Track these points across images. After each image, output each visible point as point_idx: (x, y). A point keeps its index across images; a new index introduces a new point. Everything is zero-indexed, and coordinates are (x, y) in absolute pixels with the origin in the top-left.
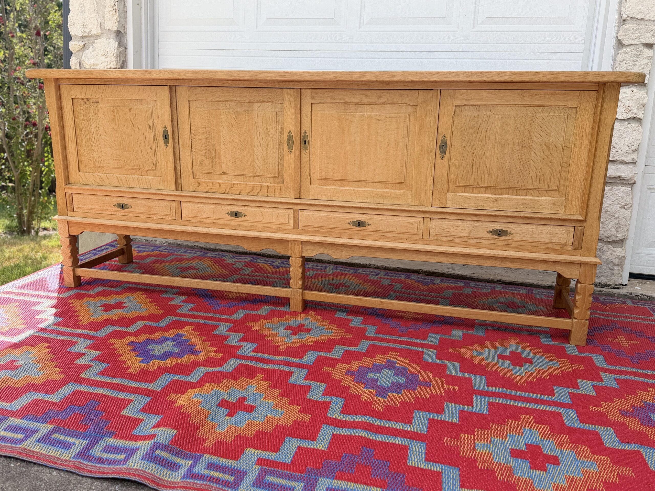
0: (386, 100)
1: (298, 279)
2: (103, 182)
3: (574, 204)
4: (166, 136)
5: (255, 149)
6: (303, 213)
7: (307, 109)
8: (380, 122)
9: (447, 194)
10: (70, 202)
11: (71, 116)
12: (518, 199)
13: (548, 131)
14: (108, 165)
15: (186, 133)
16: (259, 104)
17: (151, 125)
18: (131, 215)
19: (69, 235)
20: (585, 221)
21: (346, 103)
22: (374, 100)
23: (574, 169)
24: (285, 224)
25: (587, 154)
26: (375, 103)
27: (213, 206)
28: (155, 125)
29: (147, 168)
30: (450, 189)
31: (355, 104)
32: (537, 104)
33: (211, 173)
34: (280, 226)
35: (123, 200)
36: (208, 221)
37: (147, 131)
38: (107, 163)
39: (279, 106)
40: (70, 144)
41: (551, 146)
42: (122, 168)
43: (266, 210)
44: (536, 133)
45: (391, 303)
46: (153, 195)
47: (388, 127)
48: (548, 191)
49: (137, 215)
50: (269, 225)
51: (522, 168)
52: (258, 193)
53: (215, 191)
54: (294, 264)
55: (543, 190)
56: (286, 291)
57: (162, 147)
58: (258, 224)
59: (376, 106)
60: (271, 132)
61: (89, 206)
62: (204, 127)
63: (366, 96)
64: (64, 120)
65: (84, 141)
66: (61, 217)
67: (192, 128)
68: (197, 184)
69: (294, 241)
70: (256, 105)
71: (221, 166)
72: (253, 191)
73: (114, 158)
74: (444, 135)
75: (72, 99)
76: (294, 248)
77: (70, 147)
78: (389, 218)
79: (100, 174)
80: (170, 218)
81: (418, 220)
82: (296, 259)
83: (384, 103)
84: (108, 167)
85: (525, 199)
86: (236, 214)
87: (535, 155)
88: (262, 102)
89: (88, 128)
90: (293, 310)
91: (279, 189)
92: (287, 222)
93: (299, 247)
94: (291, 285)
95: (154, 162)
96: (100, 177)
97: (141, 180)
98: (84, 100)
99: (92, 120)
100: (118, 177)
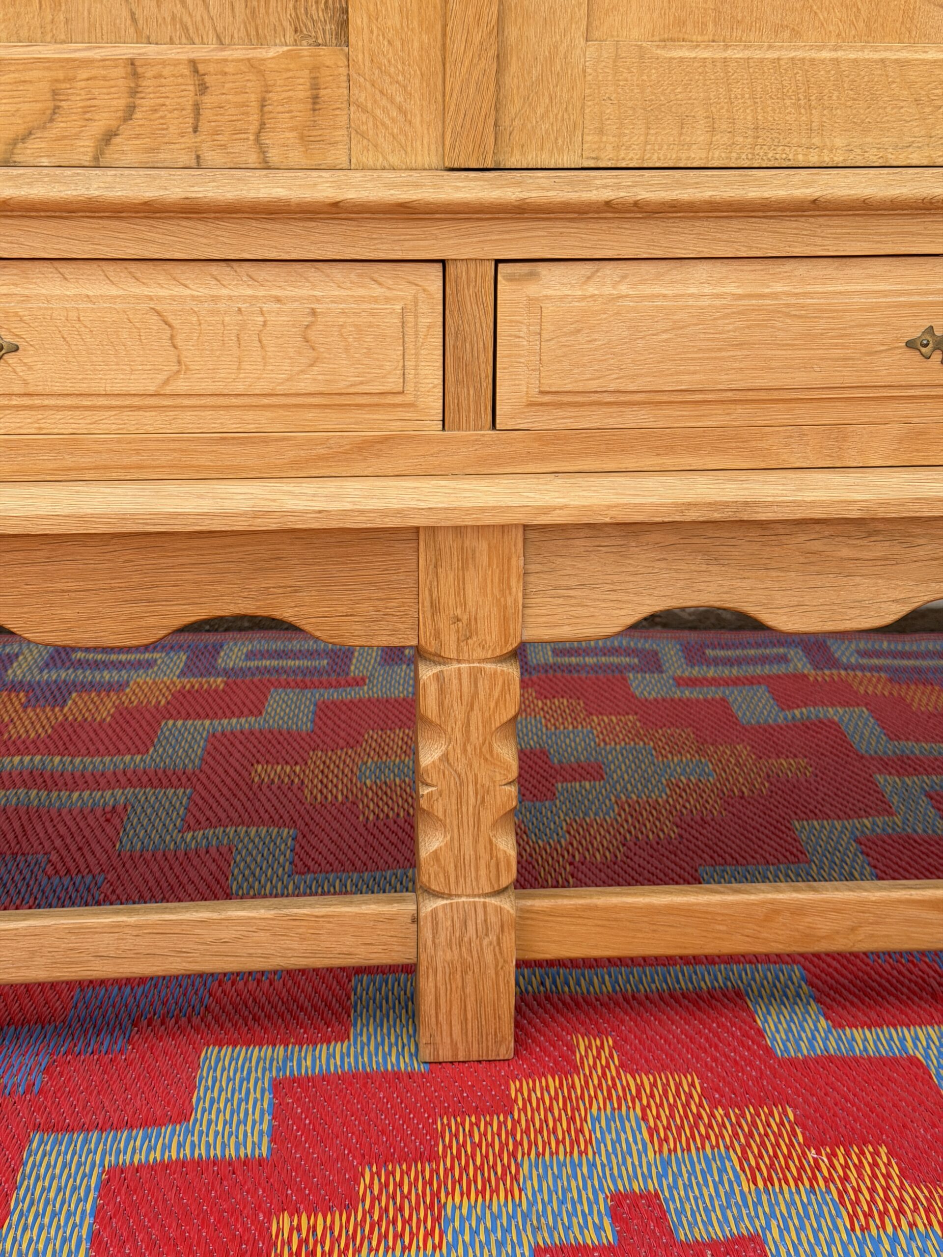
1: (488, 817)
6: (532, 289)
24: (378, 403)
34: (333, 419)
50: (229, 422)
52: (109, 137)
54: (458, 711)
56: (378, 919)
58: (132, 422)
69: (459, 530)
72: (59, 126)
76: (461, 587)
82: (475, 675)
90: (445, 1054)
91: (302, 92)
92: (393, 383)
93: (504, 582)
94: (428, 873)
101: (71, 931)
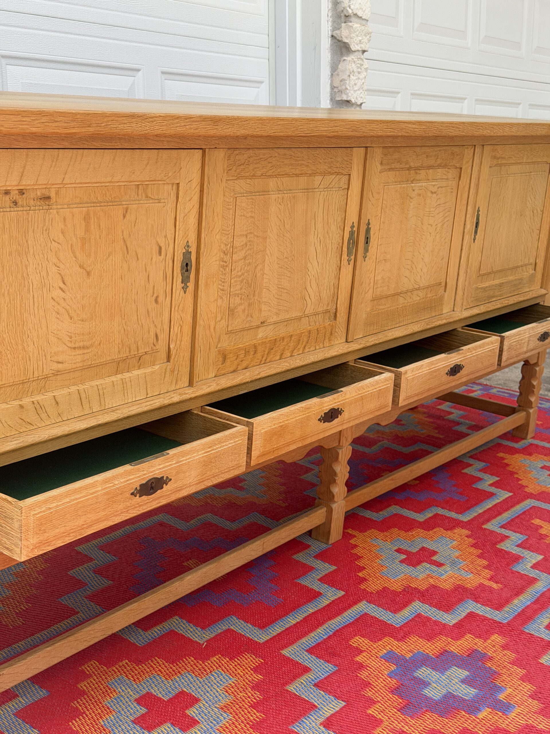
3: (539, 277)
4: (187, 264)
5: (309, 265)
7: (374, 180)
8: (433, 195)
13: (535, 193)
14: (60, 366)
16: (321, 178)
17: (162, 244)
21: (409, 168)
22: (432, 162)
26: (432, 167)
28: (167, 242)
29: (142, 350)
31: (416, 169)
33: (243, 330)
37: (154, 260)
38: (59, 362)
39: (345, 178)
41: (535, 212)
42: (90, 367)
47: (438, 202)
52: (305, 347)
53: (246, 364)
57: (178, 292)
60: (331, 228)
68: (221, 360)
70: (317, 181)
71: (260, 310)
72: (298, 347)
73: (77, 344)
74: (479, 207)
79: (39, 397)
83: (439, 166)
84: (57, 373)
88: (324, 173)
89: (19, 276)
90: (333, 542)
91: (330, 331)
95: (158, 332)
96: (38, 407)
97: (129, 384)
98: (12, 193)
99: (31, 252)
100: (82, 392)
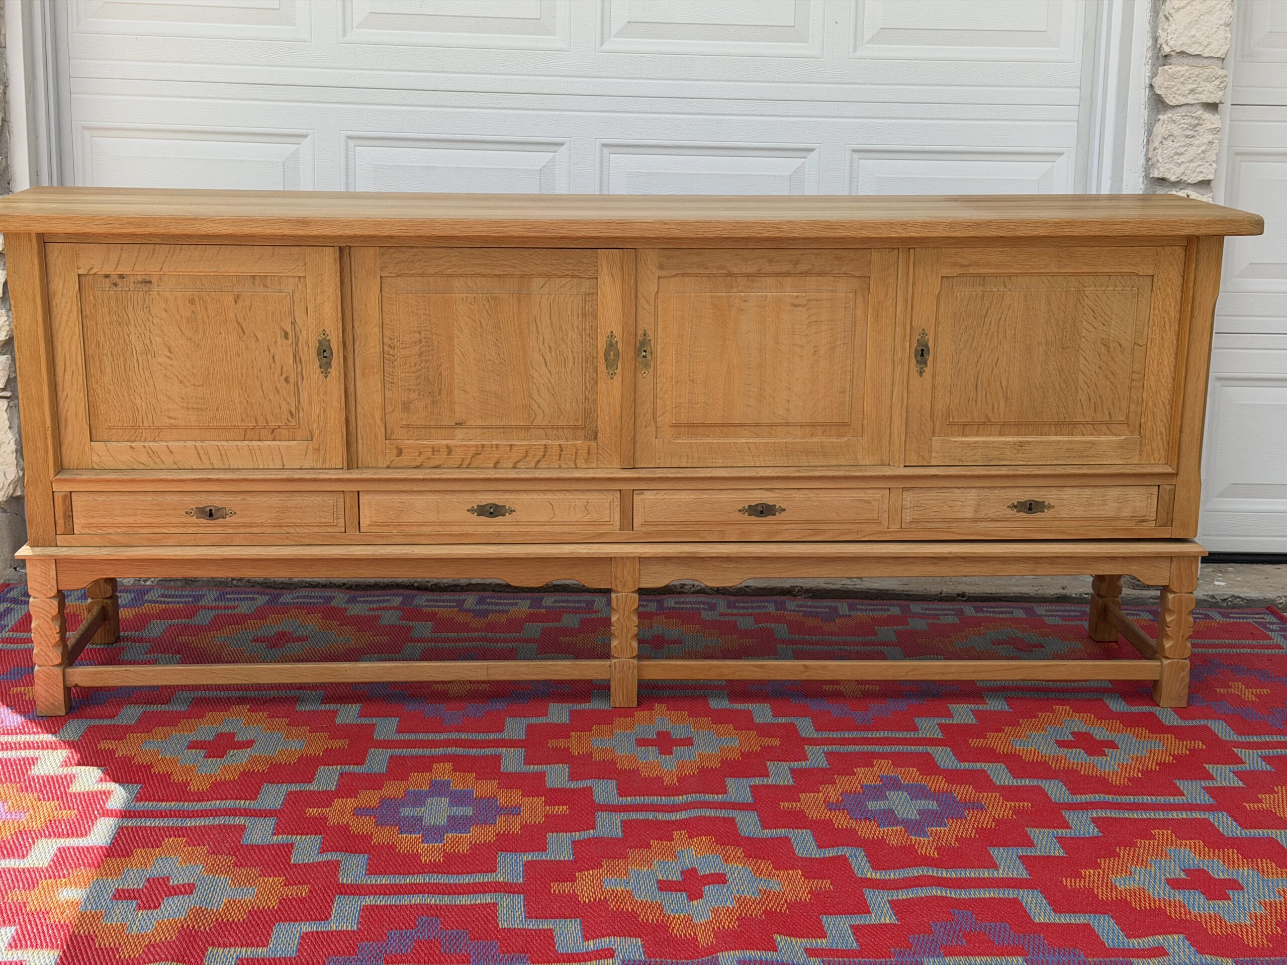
0: (810, 267)
1: (630, 636)
2: (158, 460)
3: (1155, 445)
4: (325, 352)
5: (532, 372)
6: (642, 496)
7: (648, 286)
8: (799, 309)
9: (931, 440)
10: (65, 514)
11: (75, 314)
12: (1059, 442)
13: (1107, 318)
14: (172, 421)
15: (373, 344)
16: (542, 281)
17: (289, 329)
18: (231, 531)
19: (59, 591)
20: (1177, 474)
21: (730, 274)
22: (786, 268)
23: (1153, 384)
24: (604, 524)
25: (1173, 355)
26: (788, 274)
27: (436, 497)
28: (297, 328)
29: (273, 424)
30: (937, 430)
31: (748, 276)
32: (1086, 271)
33: (428, 427)
34: (591, 528)
35: (211, 498)
36: (424, 529)
37: (279, 342)
38: (170, 418)
39: (587, 283)
40: (68, 377)
41: (1112, 345)
42: (208, 428)
43: (560, 496)
44: (1085, 323)
45: (825, 667)
46: (290, 484)
47: (813, 318)
48: (1108, 425)
49: (248, 530)
50: (566, 528)
51: (1063, 385)
52: (539, 461)
53: (437, 463)
54: (622, 606)
55: (1102, 423)
57: (316, 376)
58: (542, 528)
59: (788, 279)
60: (569, 335)
61: (119, 520)
62: (415, 329)
63: (770, 261)
64: (56, 323)
65: (108, 370)
66: (39, 551)
67: (386, 333)
68: (395, 451)
69: (622, 558)
70: (537, 283)
71: (452, 410)
72: (526, 460)
73: (190, 405)
74: (923, 330)
75: (79, 275)
76: (623, 572)
77: (67, 385)
78: (823, 495)
79: (151, 444)
80: (330, 530)
81: (878, 494)
82: (626, 596)
83: (806, 274)
84: (171, 427)
85: (1071, 442)
86: (492, 511)
87: (1085, 362)
88: (547, 276)
89: (121, 341)
90: (618, 705)
91: (586, 451)
92: (607, 519)
93: (634, 570)
94: (614, 652)
95: (293, 410)
96: (150, 451)
97: (258, 452)
98: (112, 277)
99: (133, 323)
100: (199, 448)
101: (516, 666)
